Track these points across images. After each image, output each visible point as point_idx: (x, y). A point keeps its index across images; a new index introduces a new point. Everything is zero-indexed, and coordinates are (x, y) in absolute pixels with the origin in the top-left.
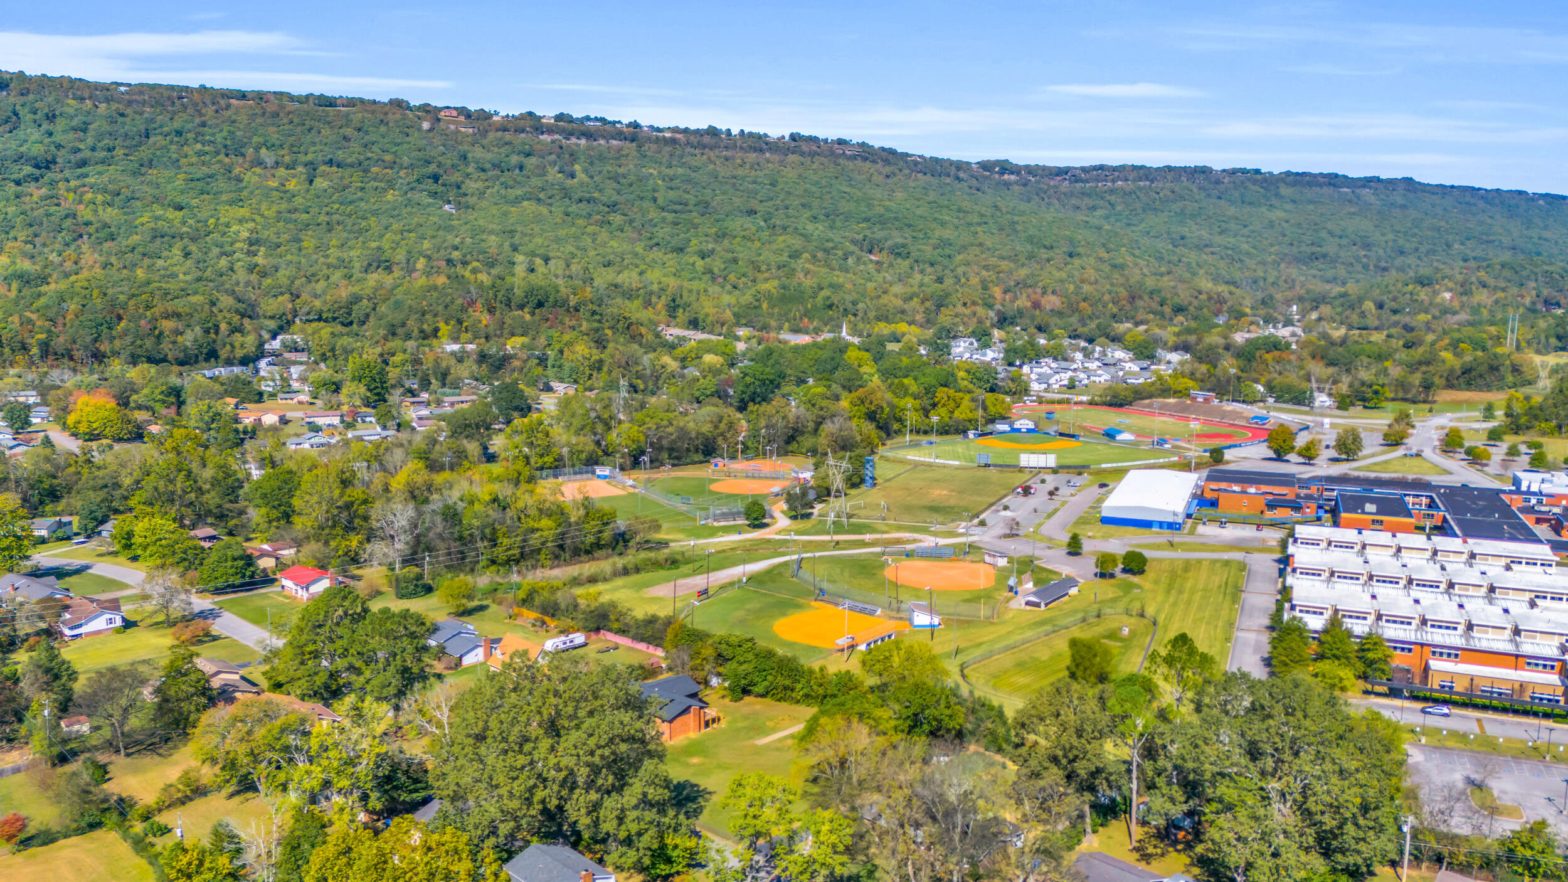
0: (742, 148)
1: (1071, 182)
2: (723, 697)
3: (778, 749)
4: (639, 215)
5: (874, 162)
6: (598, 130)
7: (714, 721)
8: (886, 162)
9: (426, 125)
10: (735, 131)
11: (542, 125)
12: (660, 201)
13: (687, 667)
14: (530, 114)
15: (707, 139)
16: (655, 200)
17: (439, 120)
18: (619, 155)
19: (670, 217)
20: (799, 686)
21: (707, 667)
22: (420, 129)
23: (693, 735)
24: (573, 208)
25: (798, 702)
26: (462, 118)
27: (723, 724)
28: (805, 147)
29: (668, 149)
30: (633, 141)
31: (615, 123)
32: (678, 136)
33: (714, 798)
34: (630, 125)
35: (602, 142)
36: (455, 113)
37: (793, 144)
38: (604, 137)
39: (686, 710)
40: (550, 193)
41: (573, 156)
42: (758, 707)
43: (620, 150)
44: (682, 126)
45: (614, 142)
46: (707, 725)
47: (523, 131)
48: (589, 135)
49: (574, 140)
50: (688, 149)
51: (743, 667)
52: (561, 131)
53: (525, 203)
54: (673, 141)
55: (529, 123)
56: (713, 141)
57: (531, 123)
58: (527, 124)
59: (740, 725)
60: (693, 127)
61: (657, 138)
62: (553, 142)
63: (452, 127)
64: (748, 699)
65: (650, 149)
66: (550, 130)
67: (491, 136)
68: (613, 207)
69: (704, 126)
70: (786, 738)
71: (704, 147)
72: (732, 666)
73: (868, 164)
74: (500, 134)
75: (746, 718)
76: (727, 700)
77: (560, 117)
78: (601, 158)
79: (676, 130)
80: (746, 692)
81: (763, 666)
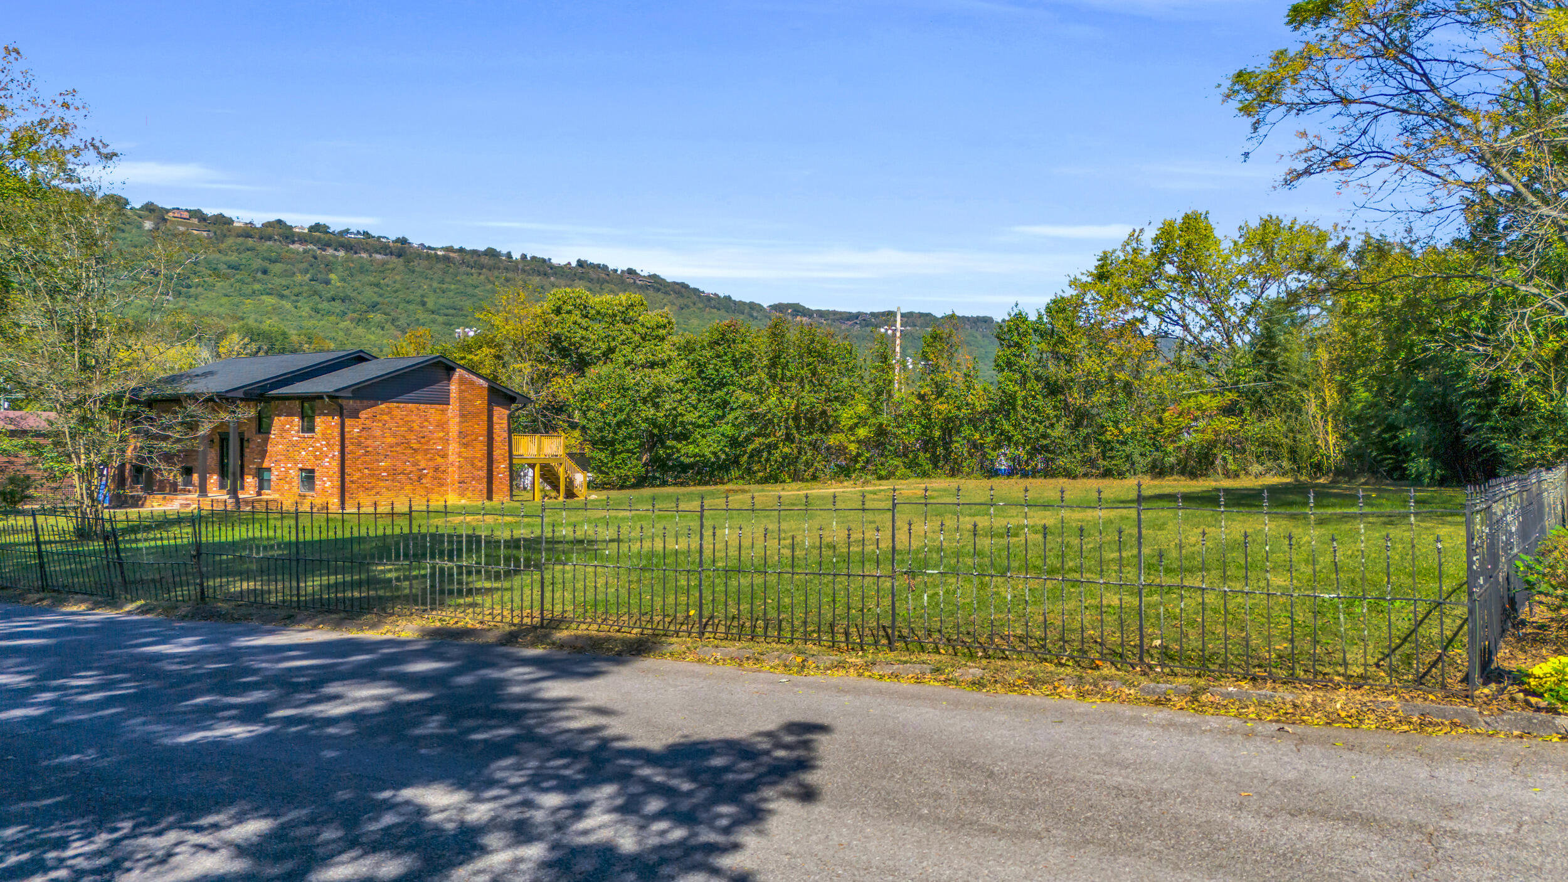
0: (524, 271)
1: (862, 327)
4: (404, 315)
5: (666, 293)
6: (359, 242)
8: (679, 294)
9: (148, 225)
10: (516, 256)
11: (293, 234)
12: (430, 305)
14: (279, 222)
15: (485, 260)
16: (424, 304)
17: (165, 220)
18: (383, 268)
19: (440, 319)
22: (140, 227)
24: (325, 305)
26: (195, 221)
28: (593, 275)
29: (440, 266)
30: (399, 256)
31: (379, 238)
32: (452, 255)
34: (397, 240)
35: (365, 255)
36: (186, 215)
37: (580, 270)
38: (366, 251)
40: (296, 290)
41: (329, 266)
43: (384, 263)
44: (456, 247)
45: (378, 257)
47: (270, 238)
48: (349, 247)
49: (330, 251)
50: (464, 269)
52: (317, 242)
53: (264, 297)
54: (446, 259)
55: (277, 230)
56: (491, 262)
57: (280, 231)
58: (276, 232)
60: (468, 248)
61: (428, 255)
62: (305, 252)
63: (182, 229)
65: (420, 265)
66: (302, 239)
67: (230, 241)
68: (374, 307)
69: (482, 248)
71: (482, 267)
73: (660, 295)
74: (240, 240)
77: (316, 227)
78: (362, 270)
79: (449, 249)
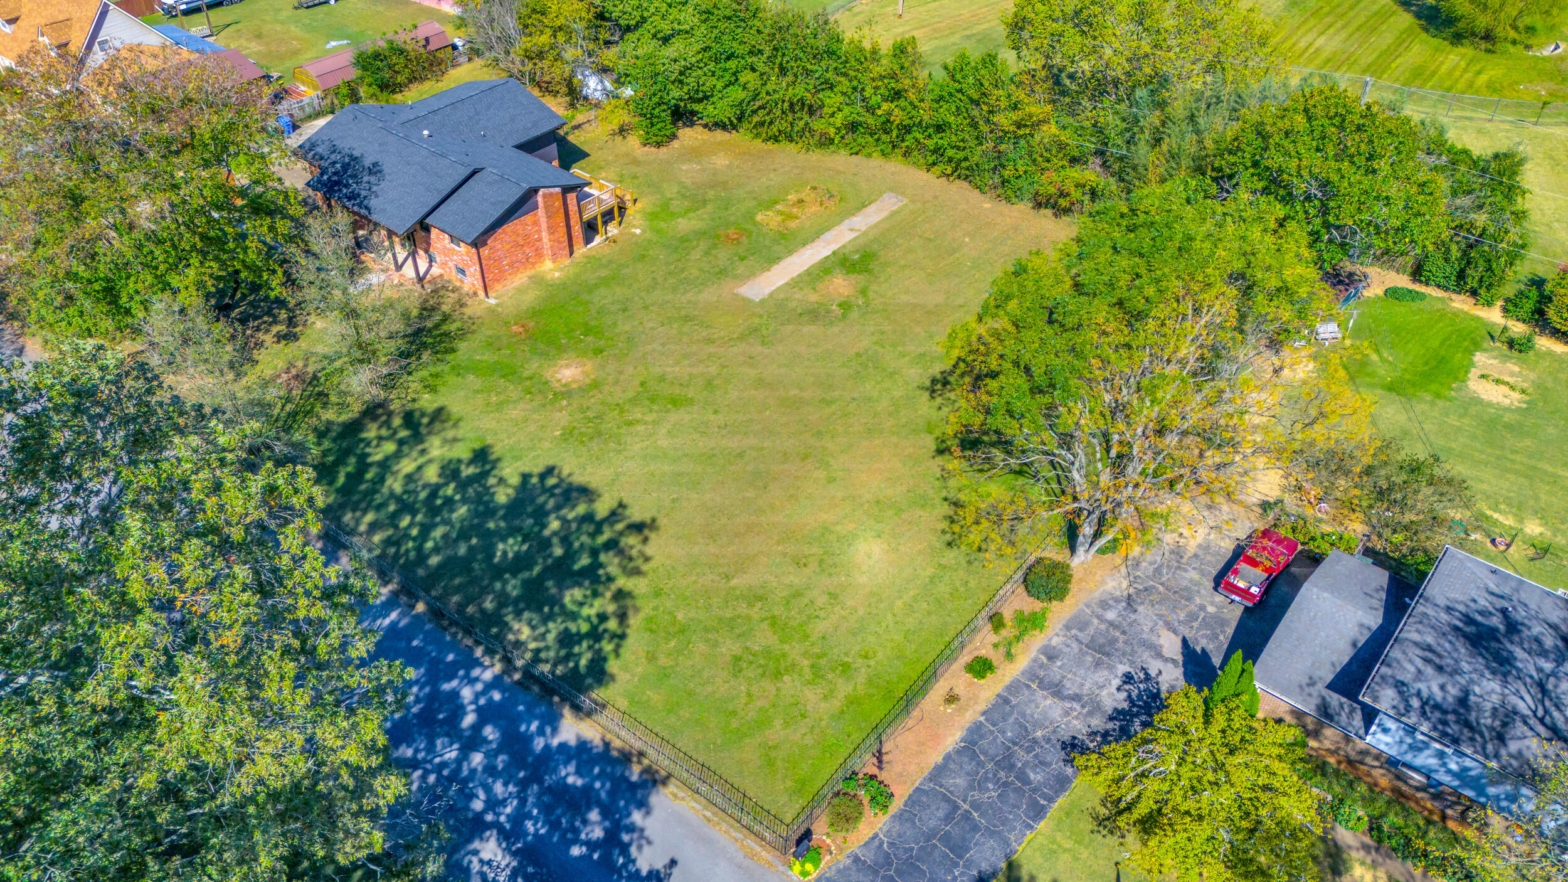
2: (623, 131)
3: (814, 314)
7: (608, 216)
13: (518, 50)
20: (832, 100)
21: (570, 54)
23: (551, 268)
25: (826, 142)
27: (635, 225)
33: (658, 548)
39: (523, 203)
42: (721, 161)
46: (590, 229)
51: (670, 51)
59: (684, 225)
64: (689, 136)
70: (823, 269)
72: (640, 45)
75: (695, 200)
76: (633, 141)
80: (681, 116)
81: (729, 45)
